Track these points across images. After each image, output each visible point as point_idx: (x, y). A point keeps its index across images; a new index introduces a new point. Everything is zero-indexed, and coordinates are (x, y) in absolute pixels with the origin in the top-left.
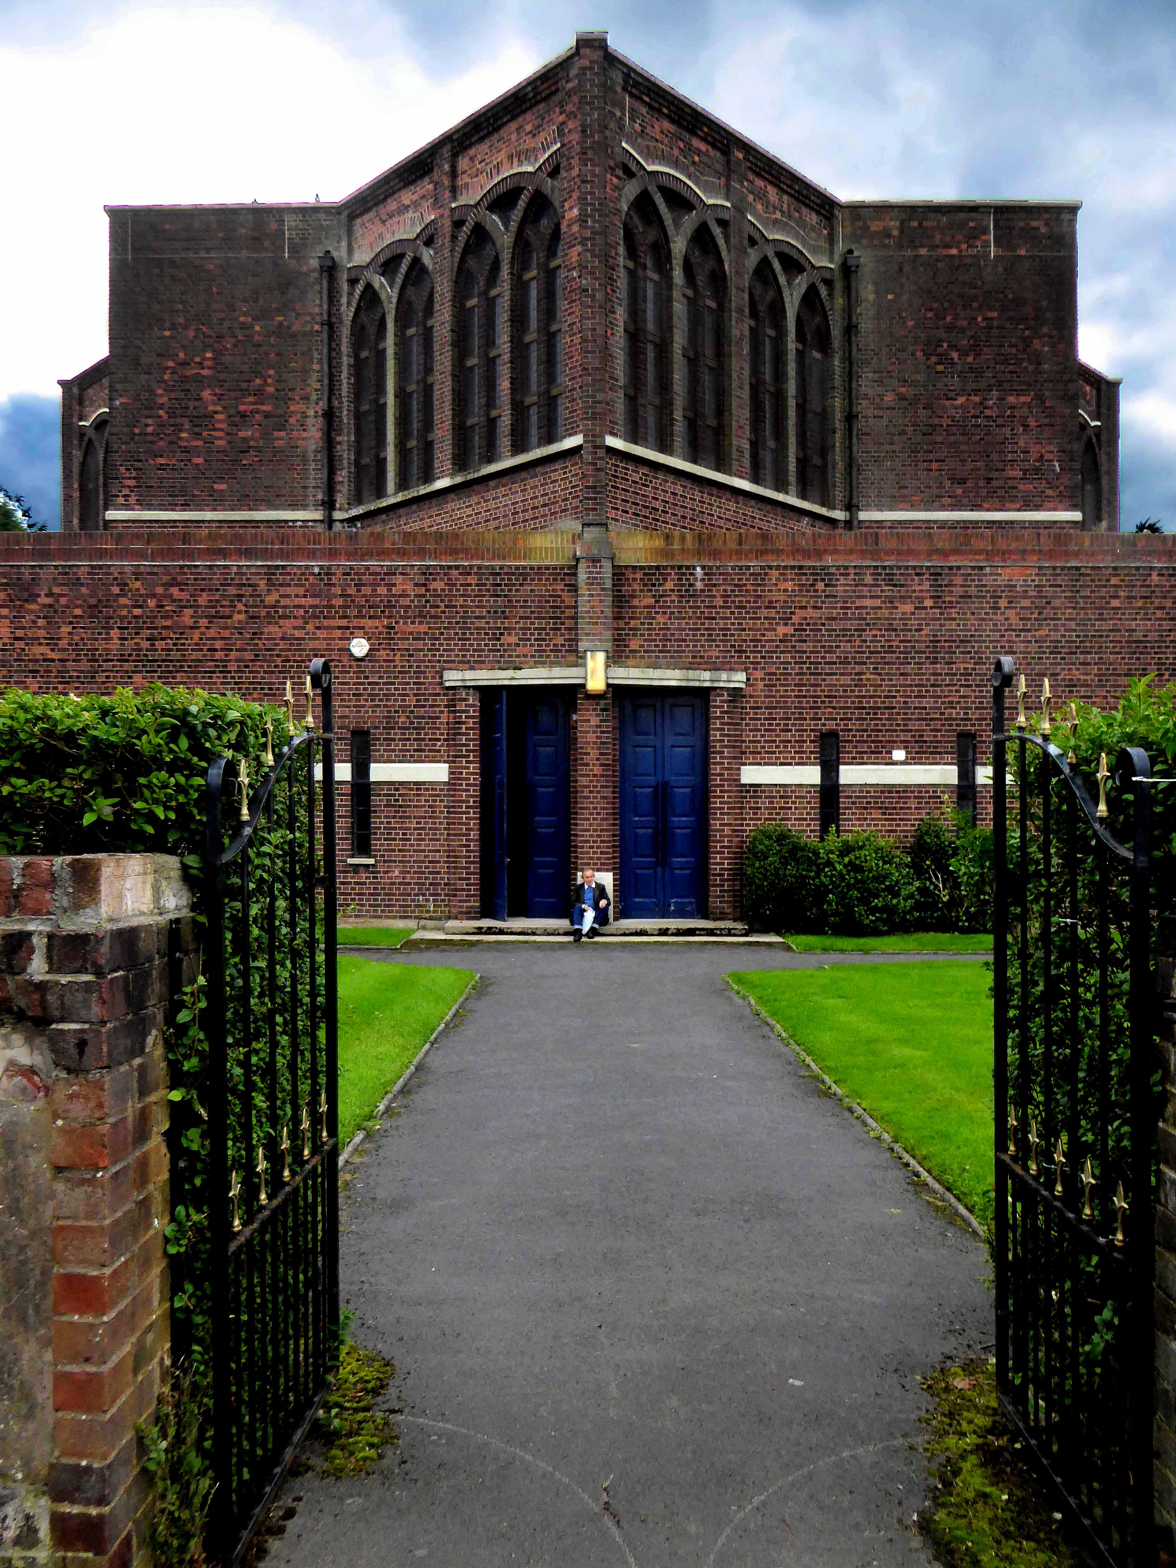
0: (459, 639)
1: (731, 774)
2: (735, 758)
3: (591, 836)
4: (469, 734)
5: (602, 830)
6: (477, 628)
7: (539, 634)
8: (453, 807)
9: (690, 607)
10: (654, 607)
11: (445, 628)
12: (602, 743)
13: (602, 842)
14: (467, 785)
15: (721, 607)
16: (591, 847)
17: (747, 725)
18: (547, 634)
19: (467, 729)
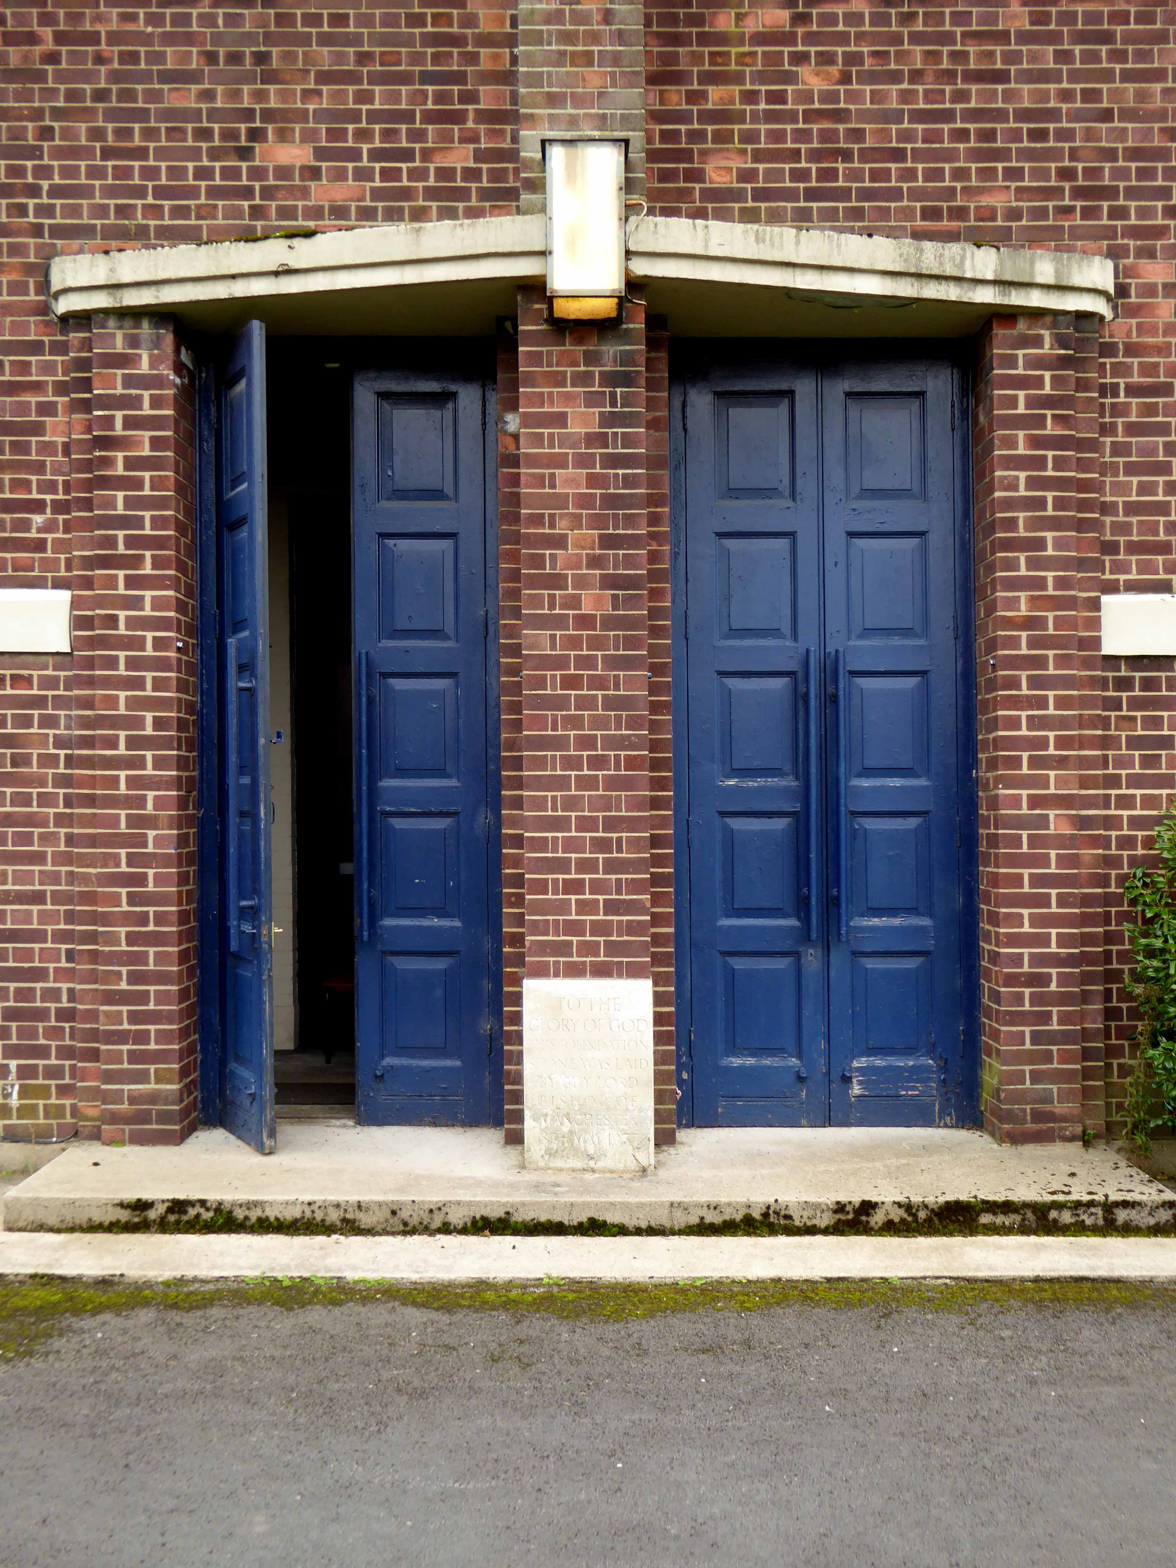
0: (107, 154)
1: (1071, 623)
2: (1081, 564)
3: (571, 845)
4: (138, 484)
5: (611, 824)
6: (169, 115)
7: (387, 134)
8: (87, 742)
9: (917, 38)
10: (788, 39)
11: (57, 114)
12: (611, 501)
13: (612, 866)
14: (132, 664)
15: (1025, 37)
16: (573, 887)
17: (1118, 449)
18: (417, 136)
19: (130, 464)
